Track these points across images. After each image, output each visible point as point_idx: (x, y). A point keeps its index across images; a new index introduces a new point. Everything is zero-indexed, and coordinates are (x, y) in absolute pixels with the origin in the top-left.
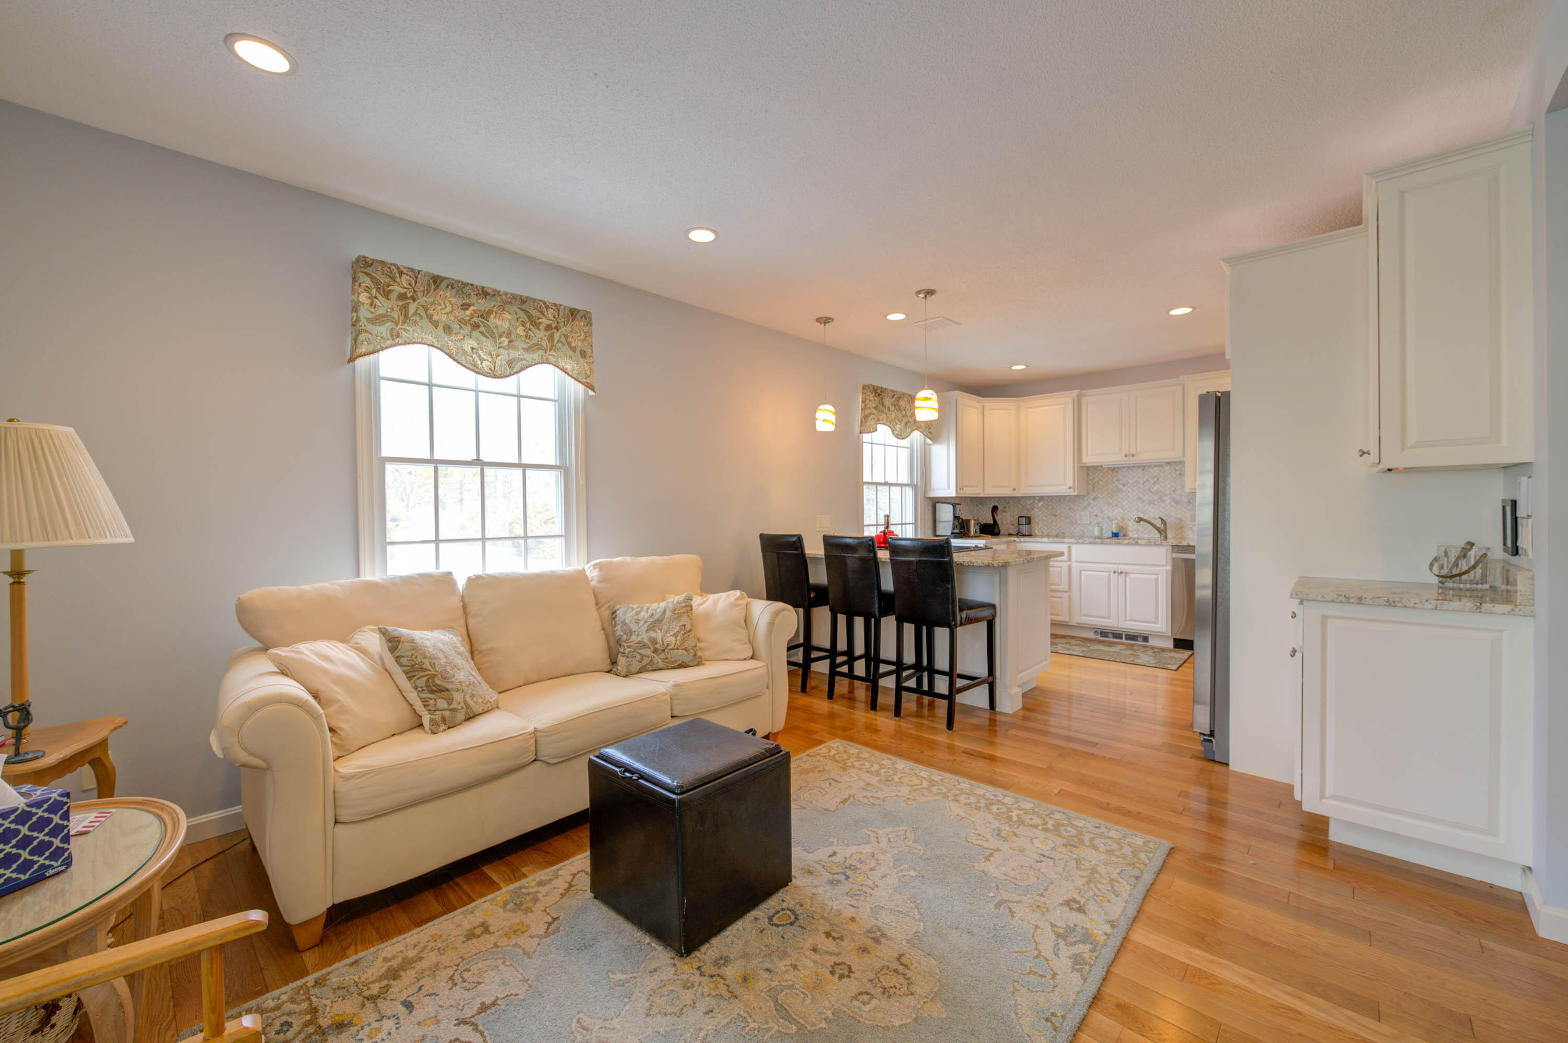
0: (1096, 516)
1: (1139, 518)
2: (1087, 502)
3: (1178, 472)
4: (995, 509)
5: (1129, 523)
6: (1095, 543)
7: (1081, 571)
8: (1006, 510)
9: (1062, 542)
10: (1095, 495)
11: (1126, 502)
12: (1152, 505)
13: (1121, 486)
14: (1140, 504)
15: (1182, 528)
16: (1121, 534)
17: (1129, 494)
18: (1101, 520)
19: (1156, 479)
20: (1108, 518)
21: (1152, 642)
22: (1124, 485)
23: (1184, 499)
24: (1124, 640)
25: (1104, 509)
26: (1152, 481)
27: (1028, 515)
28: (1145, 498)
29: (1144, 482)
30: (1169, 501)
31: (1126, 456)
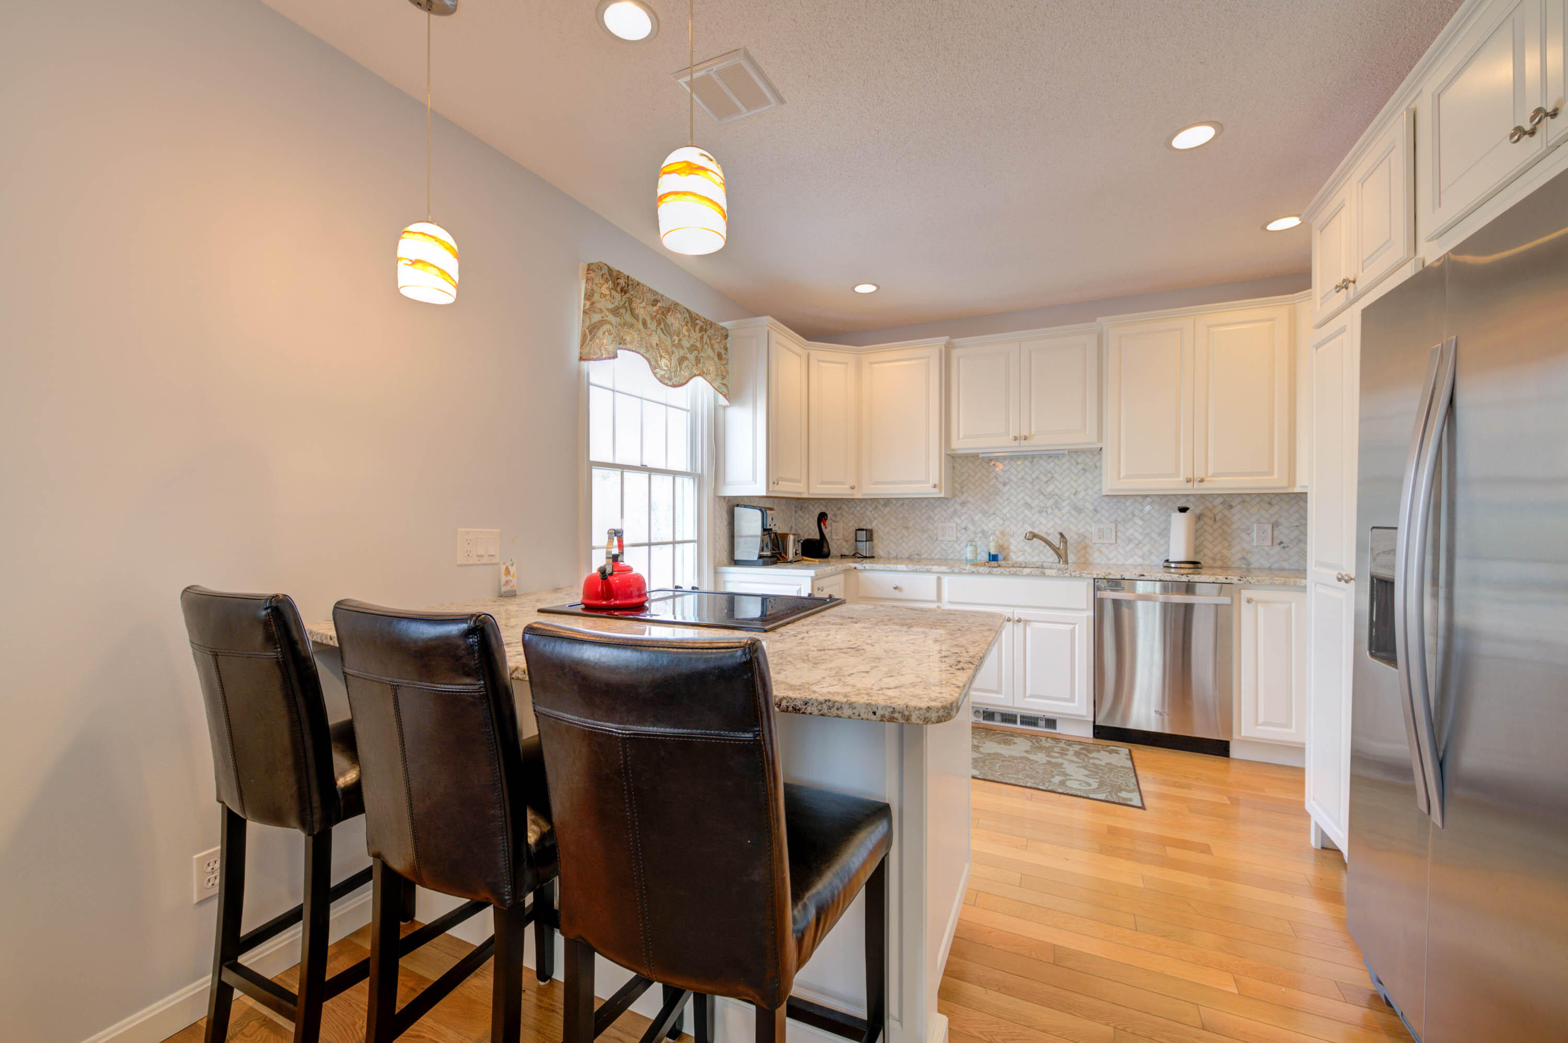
0: (965, 529)
1: (1031, 532)
2: (952, 509)
3: (1080, 467)
4: (822, 517)
5: (1012, 540)
6: (978, 573)
8: (838, 519)
9: (929, 571)
10: (963, 498)
11: (1007, 509)
12: (1044, 514)
13: (1001, 486)
14: (1027, 512)
15: (1085, 548)
16: (1000, 557)
17: (1012, 498)
18: (973, 535)
19: (1049, 475)
20: (983, 532)
21: (1061, 729)
22: (1005, 484)
23: (1088, 505)
24: (1018, 725)
25: (976, 518)
26: (1045, 479)
27: (869, 527)
28: (1034, 505)
29: (1033, 480)
30: (1068, 508)
31: (1016, 439)
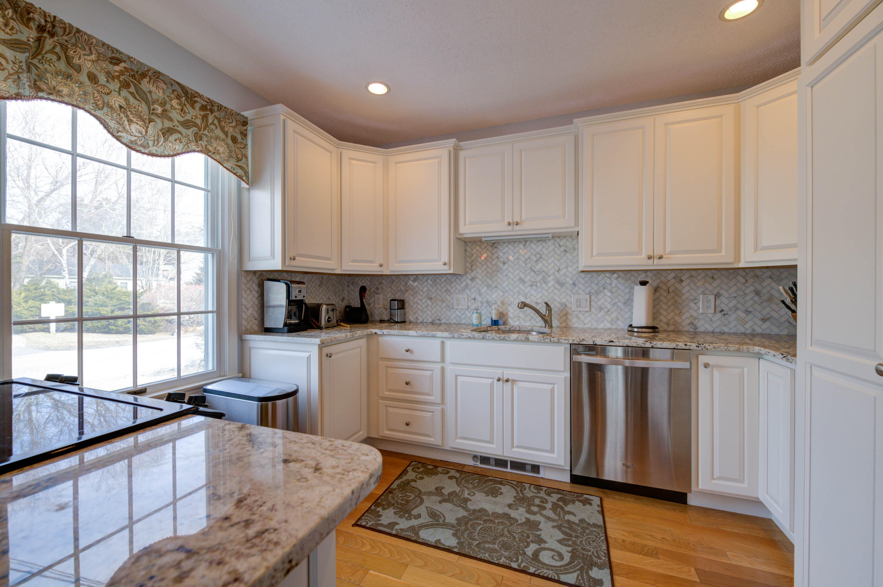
0: (474, 299)
1: (522, 302)
2: (464, 283)
3: (562, 249)
4: (363, 290)
5: (510, 308)
6: (474, 338)
7: (456, 376)
8: (380, 291)
9: (434, 336)
10: (473, 275)
11: (506, 283)
12: (534, 287)
13: (501, 265)
14: (521, 286)
15: (566, 315)
16: (501, 322)
17: (510, 274)
18: (479, 304)
19: (538, 256)
20: (487, 302)
21: (543, 474)
22: (504, 263)
23: (568, 279)
24: (509, 470)
25: (483, 291)
26: (535, 259)
27: (402, 298)
28: (526, 279)
29: (526, 260)
30: (552, 283)
31: (509, 224)
